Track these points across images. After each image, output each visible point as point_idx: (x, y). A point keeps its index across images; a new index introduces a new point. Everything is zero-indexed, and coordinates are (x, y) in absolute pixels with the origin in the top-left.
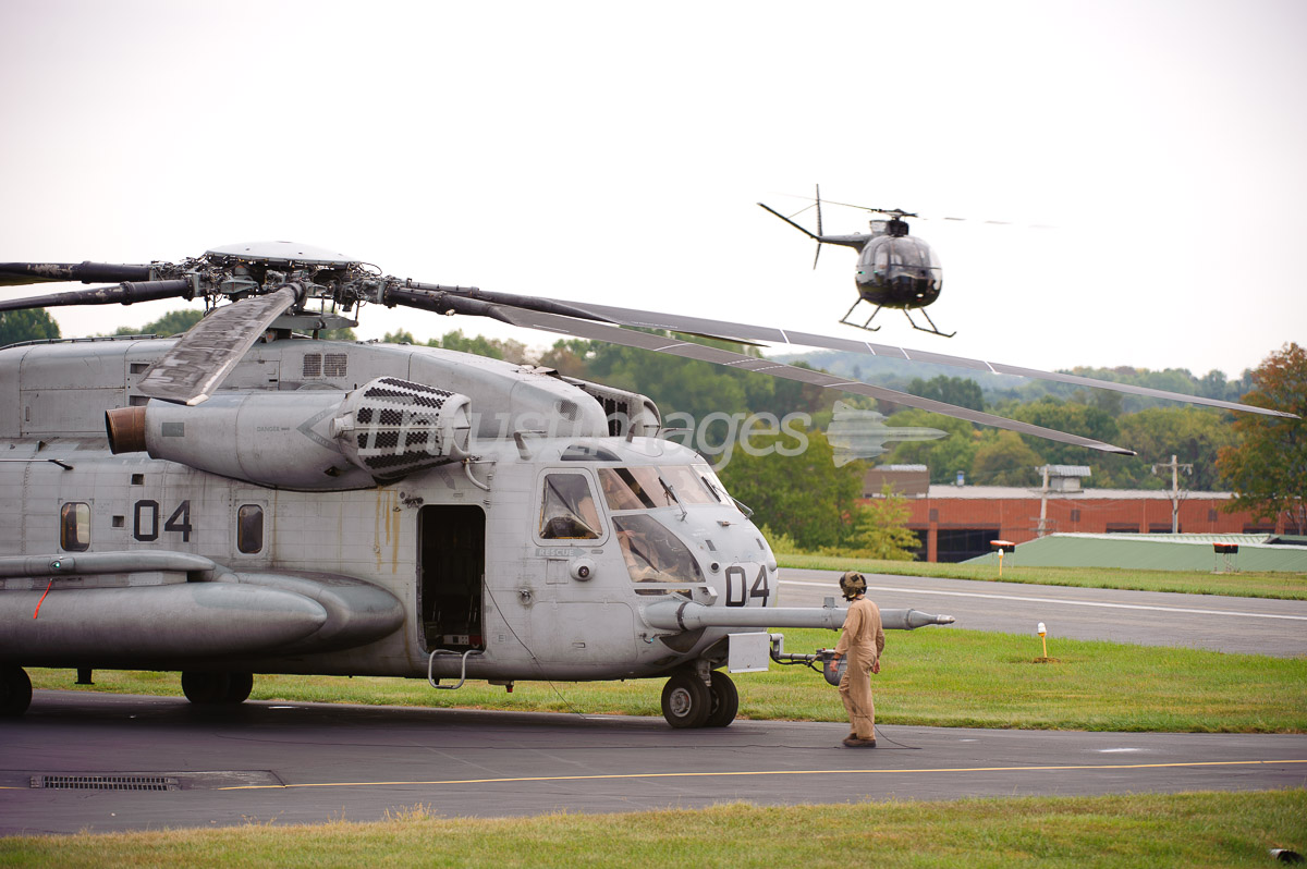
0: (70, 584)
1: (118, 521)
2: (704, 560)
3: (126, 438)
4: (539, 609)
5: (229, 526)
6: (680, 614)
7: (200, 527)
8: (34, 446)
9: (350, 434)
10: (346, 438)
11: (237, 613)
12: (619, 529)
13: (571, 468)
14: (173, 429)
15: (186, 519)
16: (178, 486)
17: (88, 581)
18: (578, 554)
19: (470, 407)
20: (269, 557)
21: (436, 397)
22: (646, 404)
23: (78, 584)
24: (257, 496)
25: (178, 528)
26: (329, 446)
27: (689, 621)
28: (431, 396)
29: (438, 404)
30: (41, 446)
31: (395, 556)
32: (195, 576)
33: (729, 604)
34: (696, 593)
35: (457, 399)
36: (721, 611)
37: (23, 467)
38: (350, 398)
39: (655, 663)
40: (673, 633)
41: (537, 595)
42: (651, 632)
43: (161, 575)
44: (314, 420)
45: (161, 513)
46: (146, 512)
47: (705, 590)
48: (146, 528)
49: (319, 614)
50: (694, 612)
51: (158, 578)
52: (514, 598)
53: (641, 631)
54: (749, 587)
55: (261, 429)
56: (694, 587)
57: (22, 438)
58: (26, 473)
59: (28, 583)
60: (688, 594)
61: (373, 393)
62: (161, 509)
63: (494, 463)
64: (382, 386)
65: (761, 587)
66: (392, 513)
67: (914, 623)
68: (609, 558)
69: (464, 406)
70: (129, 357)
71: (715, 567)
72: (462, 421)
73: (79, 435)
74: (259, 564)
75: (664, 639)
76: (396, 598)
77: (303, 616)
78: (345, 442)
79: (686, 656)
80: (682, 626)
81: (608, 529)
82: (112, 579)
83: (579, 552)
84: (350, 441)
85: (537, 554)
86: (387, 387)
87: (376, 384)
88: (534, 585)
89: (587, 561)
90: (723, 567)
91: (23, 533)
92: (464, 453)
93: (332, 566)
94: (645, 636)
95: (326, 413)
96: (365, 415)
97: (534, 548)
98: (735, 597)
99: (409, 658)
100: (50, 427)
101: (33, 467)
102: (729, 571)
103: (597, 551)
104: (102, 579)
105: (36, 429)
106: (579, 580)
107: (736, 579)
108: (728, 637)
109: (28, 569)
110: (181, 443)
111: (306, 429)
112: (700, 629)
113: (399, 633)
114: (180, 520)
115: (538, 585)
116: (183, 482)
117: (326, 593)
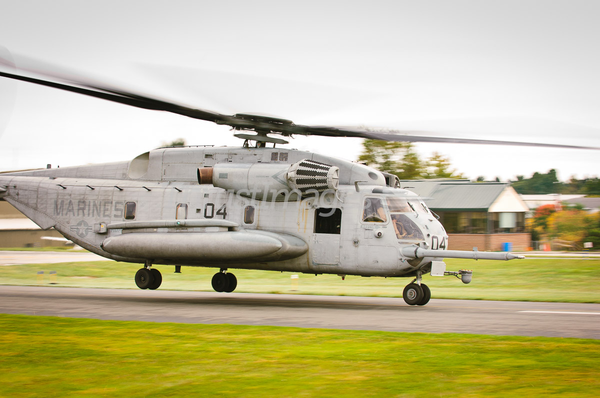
0: (182, 231)
1: (198, 210)
2: (425, 232)
3: (205, 179)
4: (361, 247)
5: (241, 213)
6: (416, 252)
7: (230, 213)
8: (168, 183)
9: (293, 179)
10: (291, 180)
11: (248, 243)
12: (393, 219)
13: (376, 196)
14: (223, 176)
15: (225, 211)
16: (222, 199)
17: (190, 230)
18: (377, 228)
19: (339, 171)
20: (256, 226)
21: (327, 167)
22: (396, 178)
23: (186, 231)
24: (253, 203)
25: (221, 214)
26: (284, 183)
27: (419, 255)
28: (325, 166)
29: (327, 169)
30: (170, 183)
31: (305, 226)
32: (231, 229)
33: (432, 249)
34: (421, 244)
35: (334, 168)
36: (429, 251)
37: (163, 190)
38: (293, 166)
39: (404, 270)
40: (412, 259)
41: (360, 243)
42: (404, 258)
43: (218, 228)
44: (279, 174)
45: (215, 208)
46: (210, 208)
47: (425, 244)
48: (209, 213)
49: (280, 245)
50: (421, 251)
51: (217, 229)
52: (351, 243)
53: (400, 257)
54: (439, 244)
55: (257, 177)
56: (421, 242)
57: (162, 181)
58: (164, 193)
59: (166, 230)
60: (418, 245)
61: (302, 164)
62: (215, 206)
63: (346, 193)
64: (306, 162)
65: (443, 245)
66: (305, 211)
67: (509, 258)
68: (389, 229)
69: (337, 171)
70: (205, 152)
71: (428, 235)
72: (335, 176)
73: (184, 180)
74: (252, 228)
75: (408, 261)
76: (305, 242)
77: (273, 245)
78: (291, 182)
79: (415, 268)
80: (416, 256)
81: (389, 218)
82: (199, 229)
83: (377, 227)
84: (292, 181)
85: (361, 227)
86: (308, 162)
87: (303, 161)
88: (360, 239)
89: (381, 230)
90: (431, 236)
91: (162, 214)
92: (336, 188)
93: (281, 229)
94: (401, 259)
95: (283, 171)
96: (299, 172)
97: (360, 225)
98: (435, 247)
99: (308, 264)
100: (174, 177)
101: (167, 190)
102: (433, 237)
103: (384, 227)
104: (195, 229)
105: (167, 178)
106: (377, 238)
107: (435, 240)
108: (431, 262)
109: (167, 225)
110: (226, 181)
111: (275, 177)
112: (422, 258)
113: (305, 255)
114: (222, 211)
115: (361, 239)
116: (224, 197)
117: (281, 237)
